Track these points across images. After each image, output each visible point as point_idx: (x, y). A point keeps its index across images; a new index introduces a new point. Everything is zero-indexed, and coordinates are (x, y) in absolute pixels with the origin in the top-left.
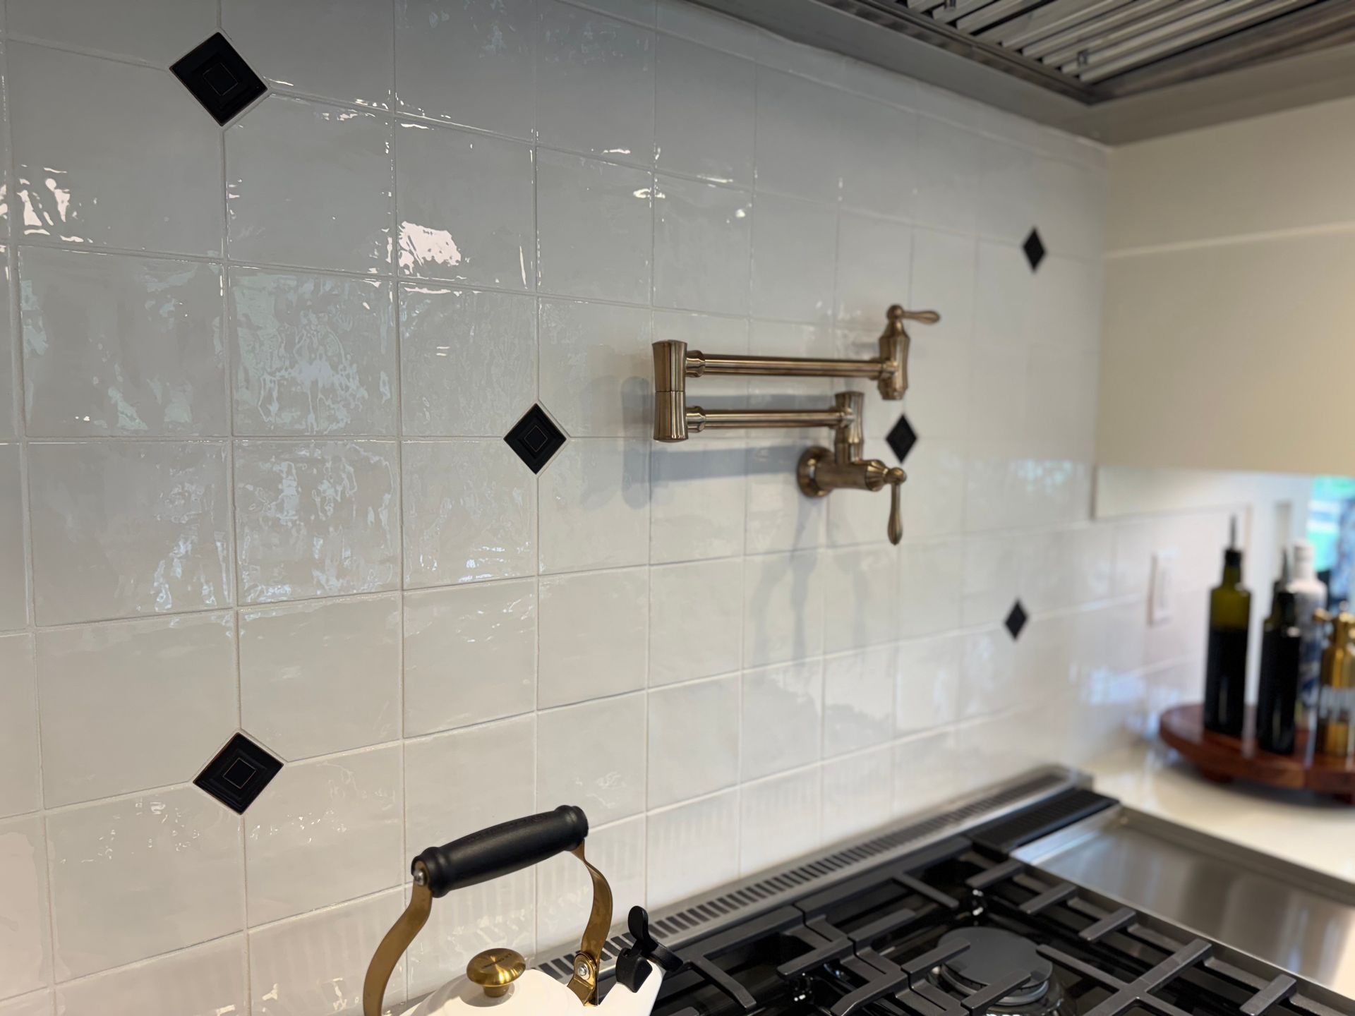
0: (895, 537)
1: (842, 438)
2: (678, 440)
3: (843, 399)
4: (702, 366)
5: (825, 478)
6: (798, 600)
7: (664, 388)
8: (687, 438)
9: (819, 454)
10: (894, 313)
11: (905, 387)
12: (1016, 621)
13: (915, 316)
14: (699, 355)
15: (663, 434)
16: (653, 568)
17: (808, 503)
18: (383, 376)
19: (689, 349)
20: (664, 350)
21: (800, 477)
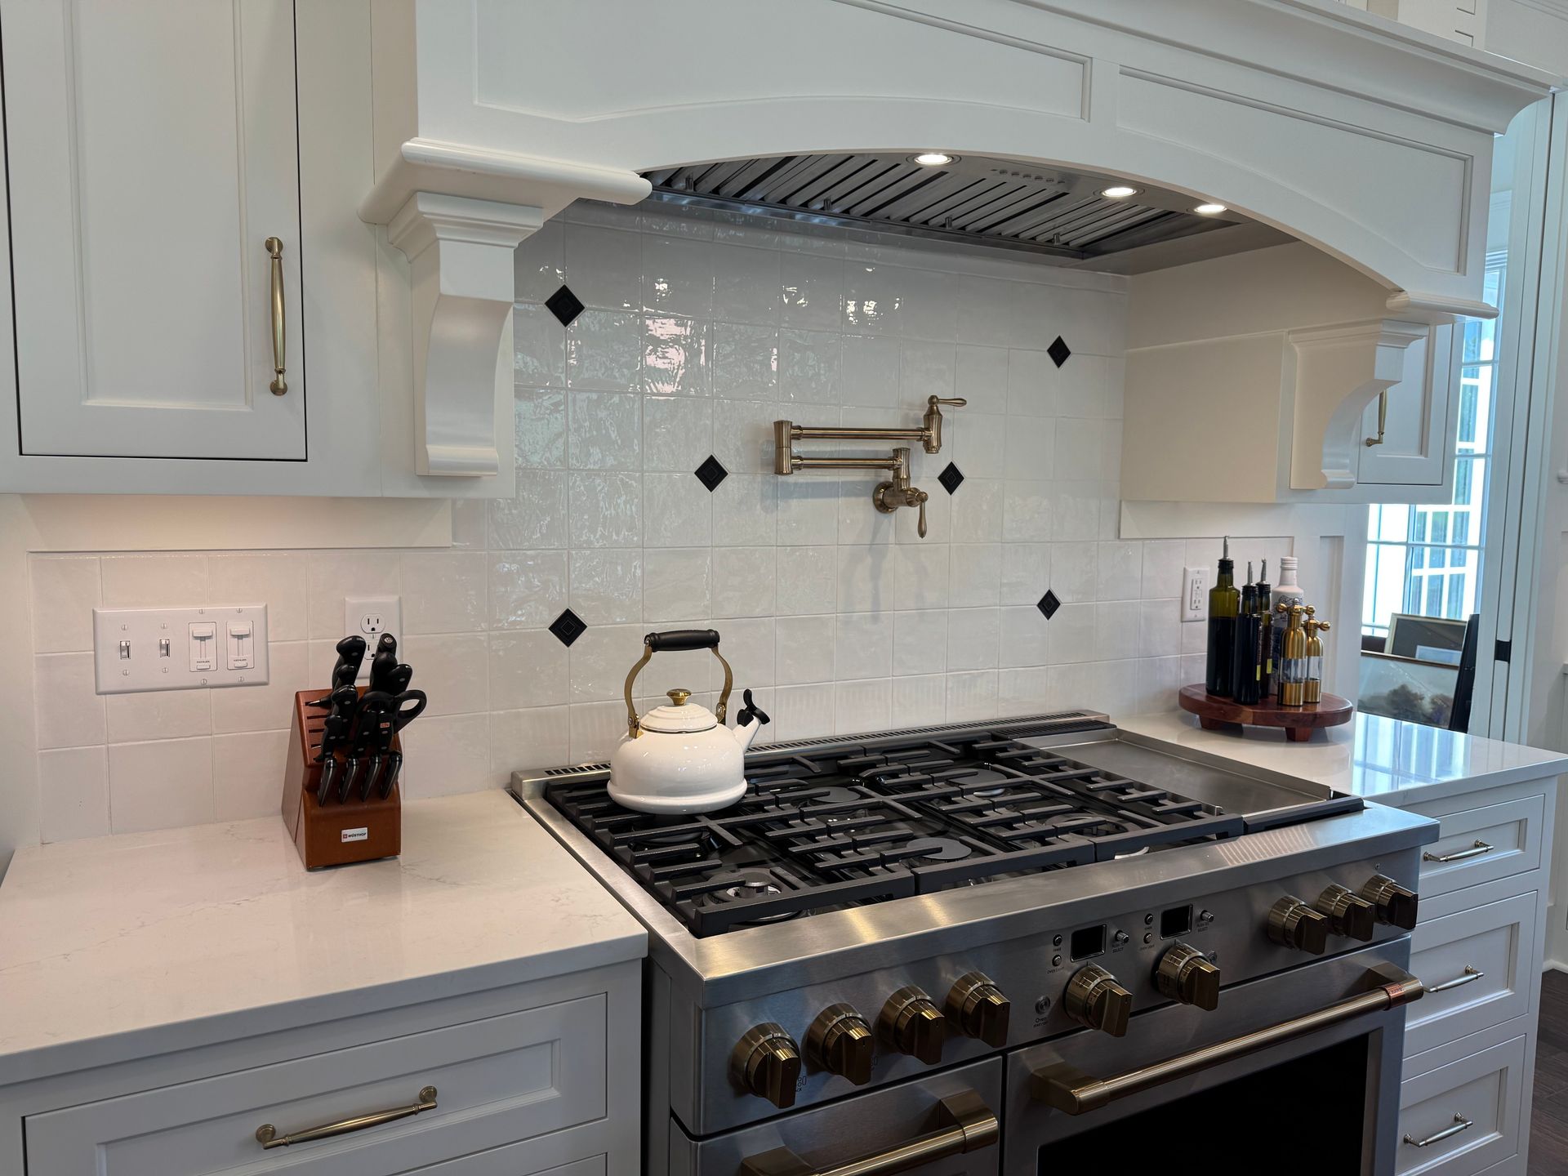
0: (922, 534)
1: (897, 476)
2: (787, 474)
3: (897, 452)
4: (801, 433)
5: (888, 500)
6: (875, 574)
7: (779, 447)
8: (792, 473)
9: (886, 486)
10: (933, 400)
11: (940, 445)
12: (1049, 605)
13: (945, 402)
14: (799, 428)
15: (779, 471)
16: (779, 548)
17: (882, 516)
18: (636, 441)
19: (793, 425)
20: (779, 425)
21: (875, 500)
